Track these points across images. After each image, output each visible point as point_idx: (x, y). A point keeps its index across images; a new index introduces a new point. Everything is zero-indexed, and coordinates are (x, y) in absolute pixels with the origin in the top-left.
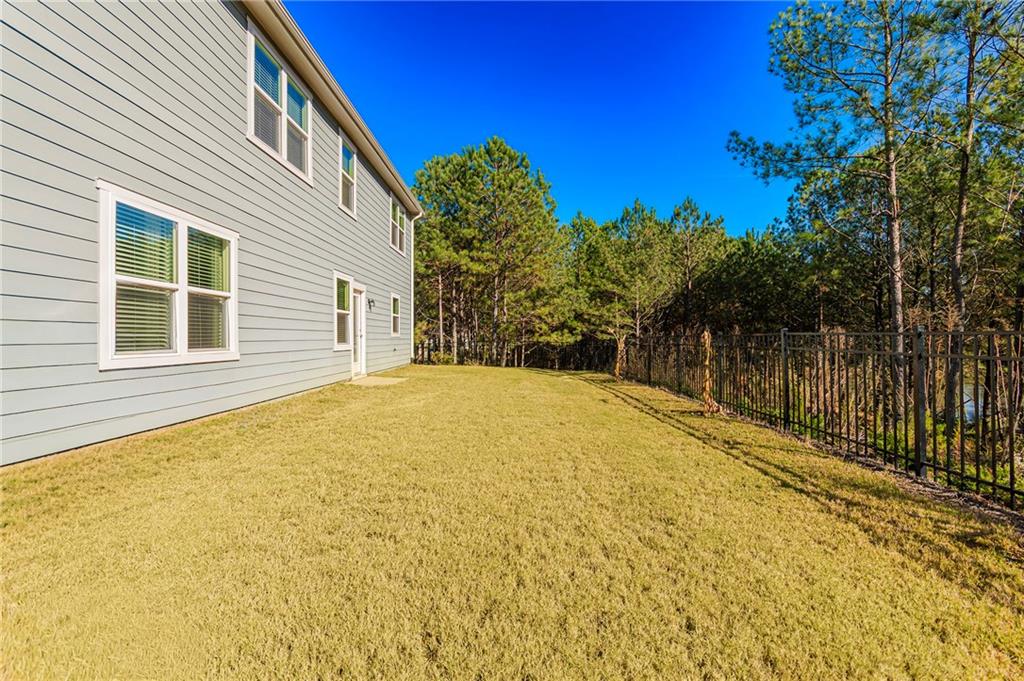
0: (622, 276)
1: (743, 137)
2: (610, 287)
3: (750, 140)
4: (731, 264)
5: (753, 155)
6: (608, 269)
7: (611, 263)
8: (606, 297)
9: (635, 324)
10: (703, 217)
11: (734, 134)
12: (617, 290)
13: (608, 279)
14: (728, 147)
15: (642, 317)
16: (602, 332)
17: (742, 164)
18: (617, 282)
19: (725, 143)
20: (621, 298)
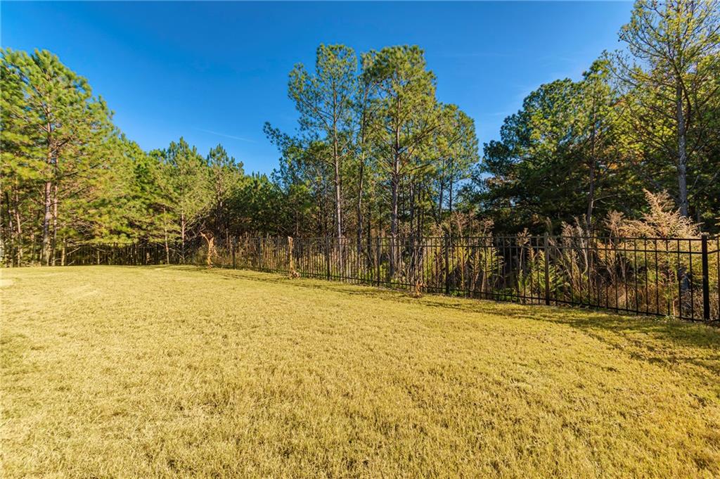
0: (171, 194)
1: (273, 127)
2: (160, 200)
3: (277, 130)
4: (246, 194)
5: (277, 138)
6: (159, 186)
7: (161, 182)
8: (157, 209)
9: (181, 230)
10: (230, 160)
11: (267, 123)
12: (167, 203)
13: (159, 195)
14: (264, 130)
15: (187, 225)
16: (154, 236)
17: (272, 142)
18: (167, 197)
19: (262, 127)
20: (168, 210)
